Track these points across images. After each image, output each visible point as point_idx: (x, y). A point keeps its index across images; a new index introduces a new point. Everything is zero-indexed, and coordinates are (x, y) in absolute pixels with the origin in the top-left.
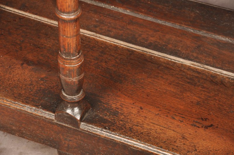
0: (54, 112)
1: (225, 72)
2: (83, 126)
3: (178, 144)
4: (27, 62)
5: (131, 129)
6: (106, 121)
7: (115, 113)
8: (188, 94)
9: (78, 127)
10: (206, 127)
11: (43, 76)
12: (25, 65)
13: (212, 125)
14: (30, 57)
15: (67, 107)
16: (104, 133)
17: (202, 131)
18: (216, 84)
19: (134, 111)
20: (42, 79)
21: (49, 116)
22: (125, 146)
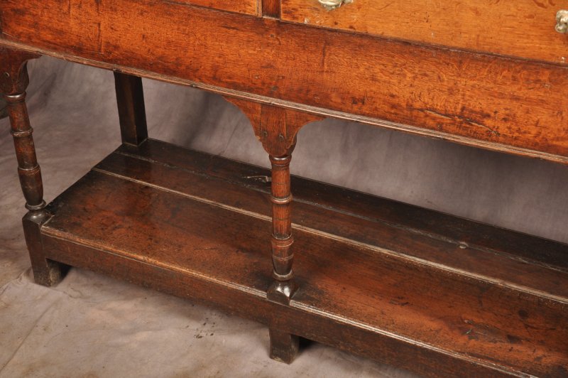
0: (266, 291)
1: (418, 259)
2: (292, 303)
3: (378, 318)
4: (241, 249)
5: (335, 306)
6: (312, 299)
7: (321, 293)
8: (386, 277)
9: (288, 304)
10: (403, 305)
11: (256, 261)
12: (240, 252)
13: (407, 303)
14: (244, 245)
15: (278, 286)
16: (311, 310)
17: (398, 308)
18: (411, 269)
19: (338, 291)
20: (255, 264)
21: (262, 294)
22: (330, 321)
